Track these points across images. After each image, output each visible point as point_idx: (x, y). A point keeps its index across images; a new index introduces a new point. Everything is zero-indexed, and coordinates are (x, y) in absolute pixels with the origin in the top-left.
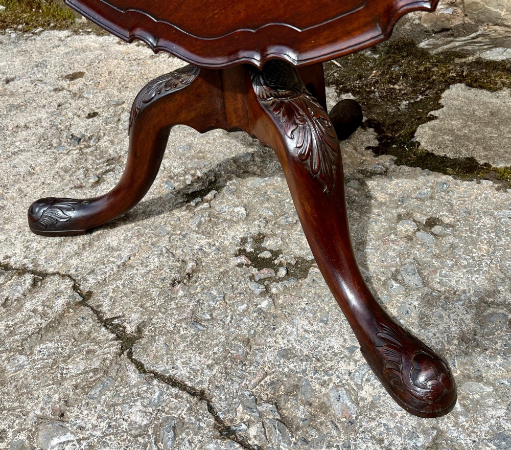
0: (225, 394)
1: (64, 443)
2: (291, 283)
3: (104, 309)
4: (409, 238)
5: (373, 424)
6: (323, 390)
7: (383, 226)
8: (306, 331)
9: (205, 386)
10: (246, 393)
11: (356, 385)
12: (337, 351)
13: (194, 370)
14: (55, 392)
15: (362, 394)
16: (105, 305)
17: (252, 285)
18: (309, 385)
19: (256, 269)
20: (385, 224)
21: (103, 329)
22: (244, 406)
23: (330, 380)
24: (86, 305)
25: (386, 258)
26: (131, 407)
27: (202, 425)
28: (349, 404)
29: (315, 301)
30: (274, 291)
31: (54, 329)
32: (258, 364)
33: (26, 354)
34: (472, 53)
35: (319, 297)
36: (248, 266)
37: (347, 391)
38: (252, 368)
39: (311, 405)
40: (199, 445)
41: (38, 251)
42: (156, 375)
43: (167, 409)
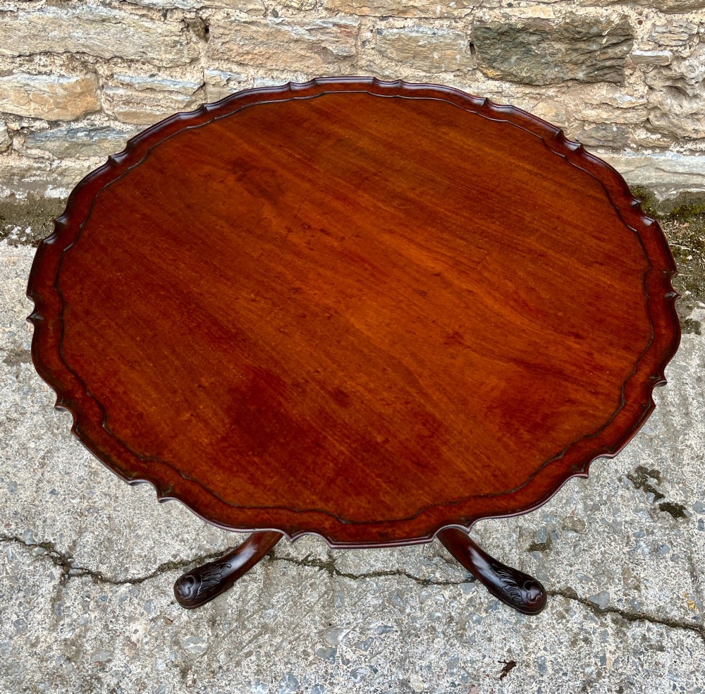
0: (411, 565)
3: (293, 555)
5: (491, 540)
9: (397, 566)
10: (422, 558)
13: (384, 562)
14: (314, 616)
16: (292, 553)
21: (306, 567)
22: (425, 566)
24: (277, 559)
26: (366, 599)
27: (411, 586)
31: (271, 584)
33: (270, 608)
40: (417, 596)
42: (365, 576)
43: (386, 589)
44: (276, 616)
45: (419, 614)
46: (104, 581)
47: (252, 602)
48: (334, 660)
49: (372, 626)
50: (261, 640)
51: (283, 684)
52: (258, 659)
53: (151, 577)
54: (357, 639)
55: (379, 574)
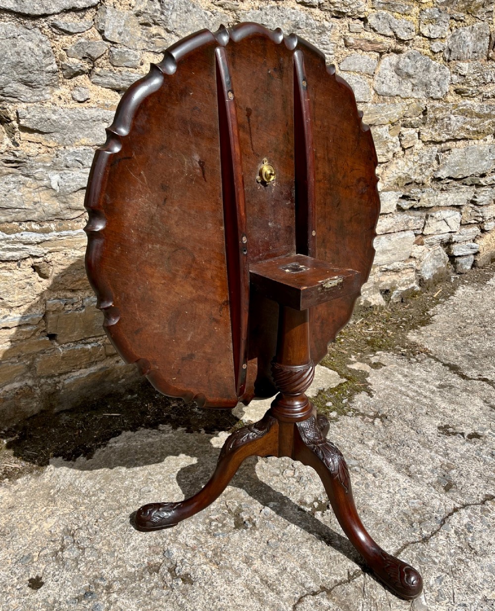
45: (444, 558)
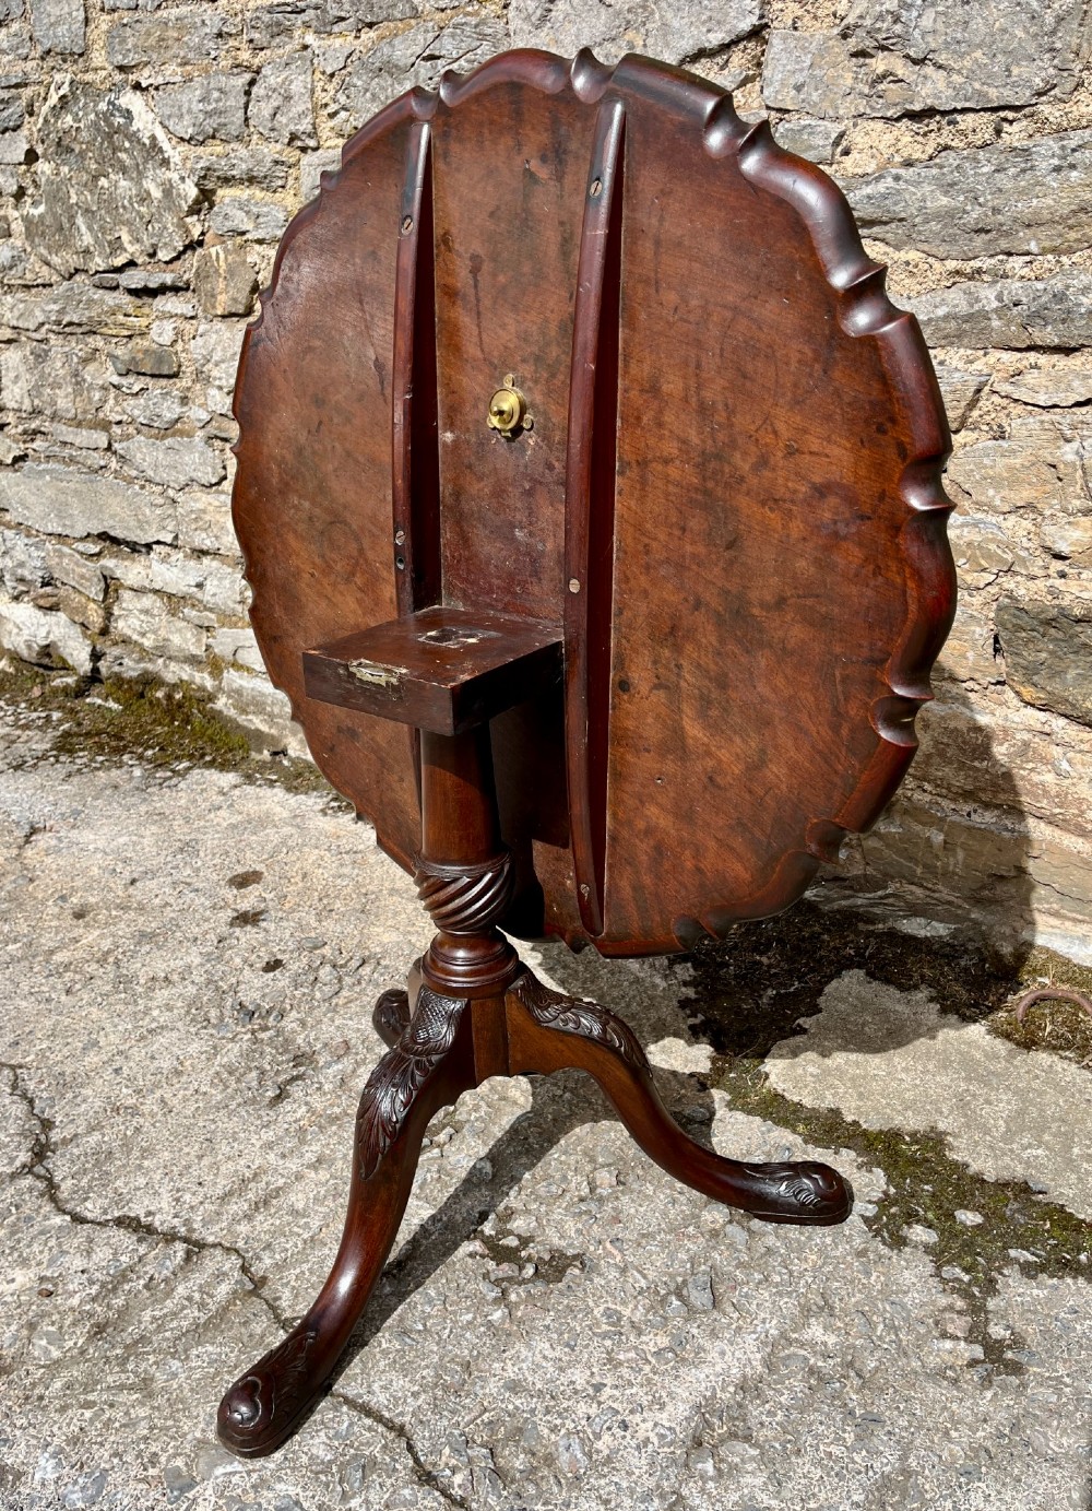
0: (431, 1431)
1: (230, 1473)
2: (538, 1288)
3: (284, 1304)
4: (714, 1234)
5: (602, 1482)
6: (553, 1437)
7: (682, 1211)
8: (545, 1357)
9: (407, 1419)
10: (456, 1432)
11: (594, 1433)
12: (579, 1388)
13: (394, 1397)
15: (599, 1445)
17: (483, 1287)
18: (536, 1428)
19: (494, 1263)
20: (684, 1208)
22: (451, 1447)
23: (563, 1425)
24: (259, 1296)
25: (673, 1261)
26: (312, 1437)
27: (397, 1466)
28: (579, 1456)
29: (565, 1317)
30: (513, 1297)
31: (216, 1327)
32: (476, 1395)
33: (179, 1359)
34: (884, 919)
35: (572, 1311)
36: (483, 1256)
37: (581, 1439)
38: (468, 1401)
39: (534, 1454)
40: (391, 1490)
41: (192, 1207)
43: (356, 1444)
44: (175, 1375)
46: (53, 1199)
47: (168, 1334)
48: (177, 1498)
49: (280, 1486)
50: (123, 1397)
51: (81, 1481)
52: (92, 1421)
53: (99, 1224)
54: (239, 1491)
55: (367, 1411)
